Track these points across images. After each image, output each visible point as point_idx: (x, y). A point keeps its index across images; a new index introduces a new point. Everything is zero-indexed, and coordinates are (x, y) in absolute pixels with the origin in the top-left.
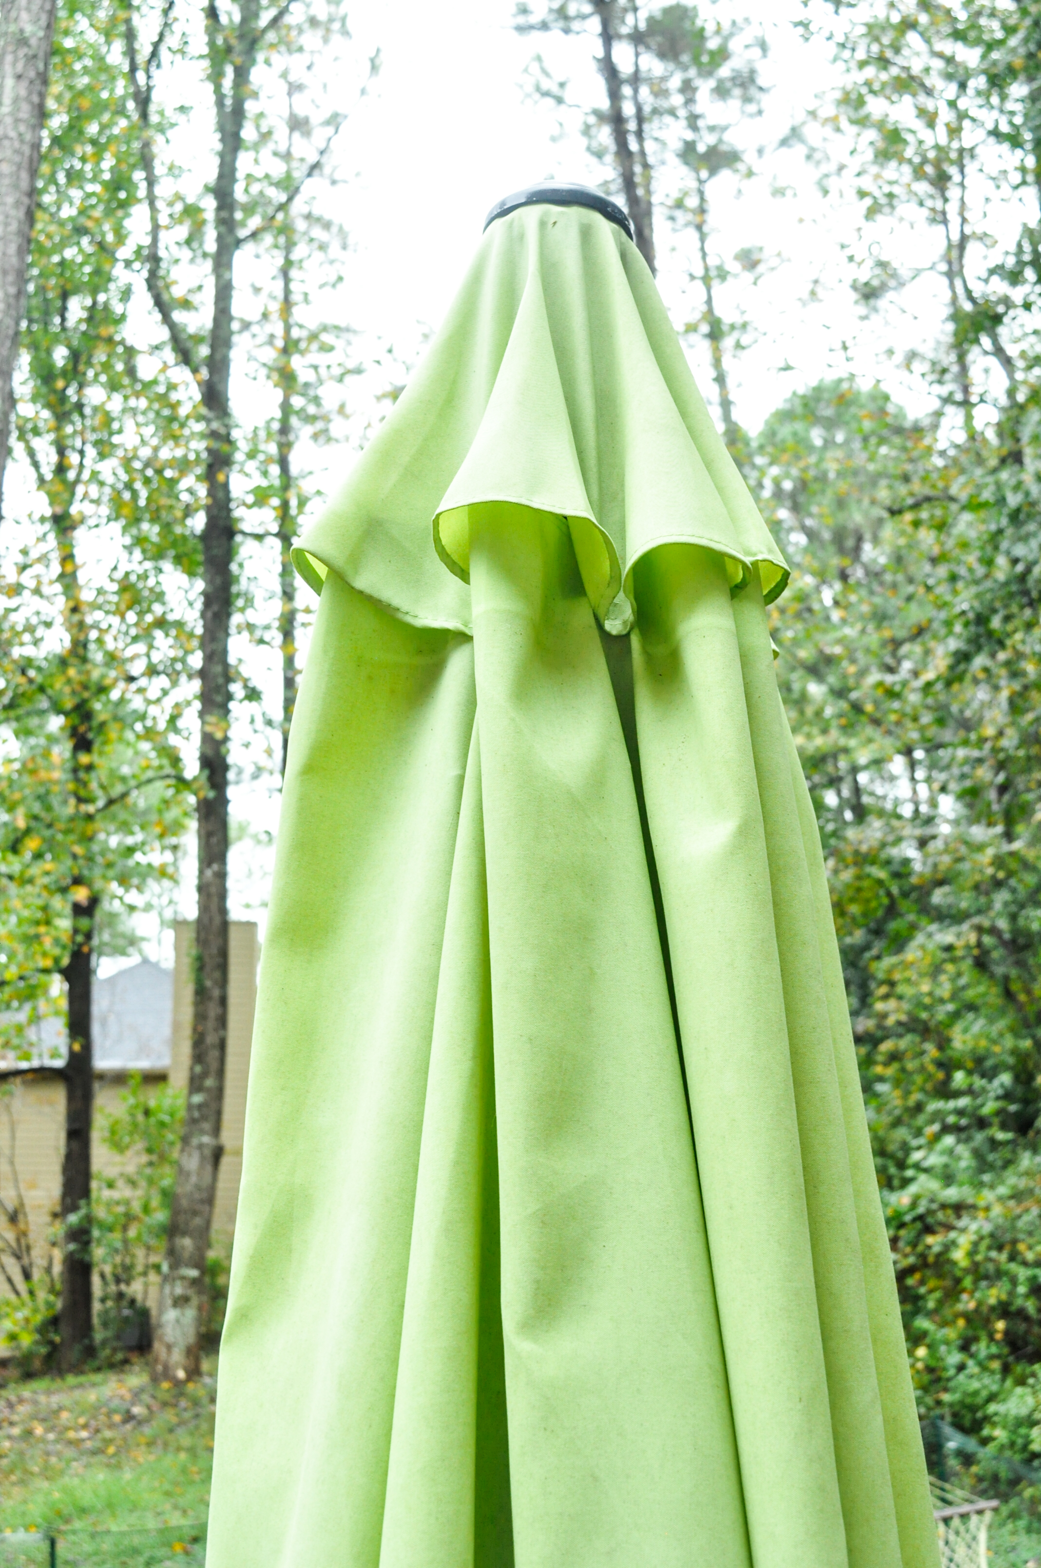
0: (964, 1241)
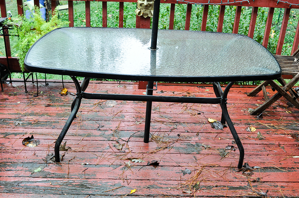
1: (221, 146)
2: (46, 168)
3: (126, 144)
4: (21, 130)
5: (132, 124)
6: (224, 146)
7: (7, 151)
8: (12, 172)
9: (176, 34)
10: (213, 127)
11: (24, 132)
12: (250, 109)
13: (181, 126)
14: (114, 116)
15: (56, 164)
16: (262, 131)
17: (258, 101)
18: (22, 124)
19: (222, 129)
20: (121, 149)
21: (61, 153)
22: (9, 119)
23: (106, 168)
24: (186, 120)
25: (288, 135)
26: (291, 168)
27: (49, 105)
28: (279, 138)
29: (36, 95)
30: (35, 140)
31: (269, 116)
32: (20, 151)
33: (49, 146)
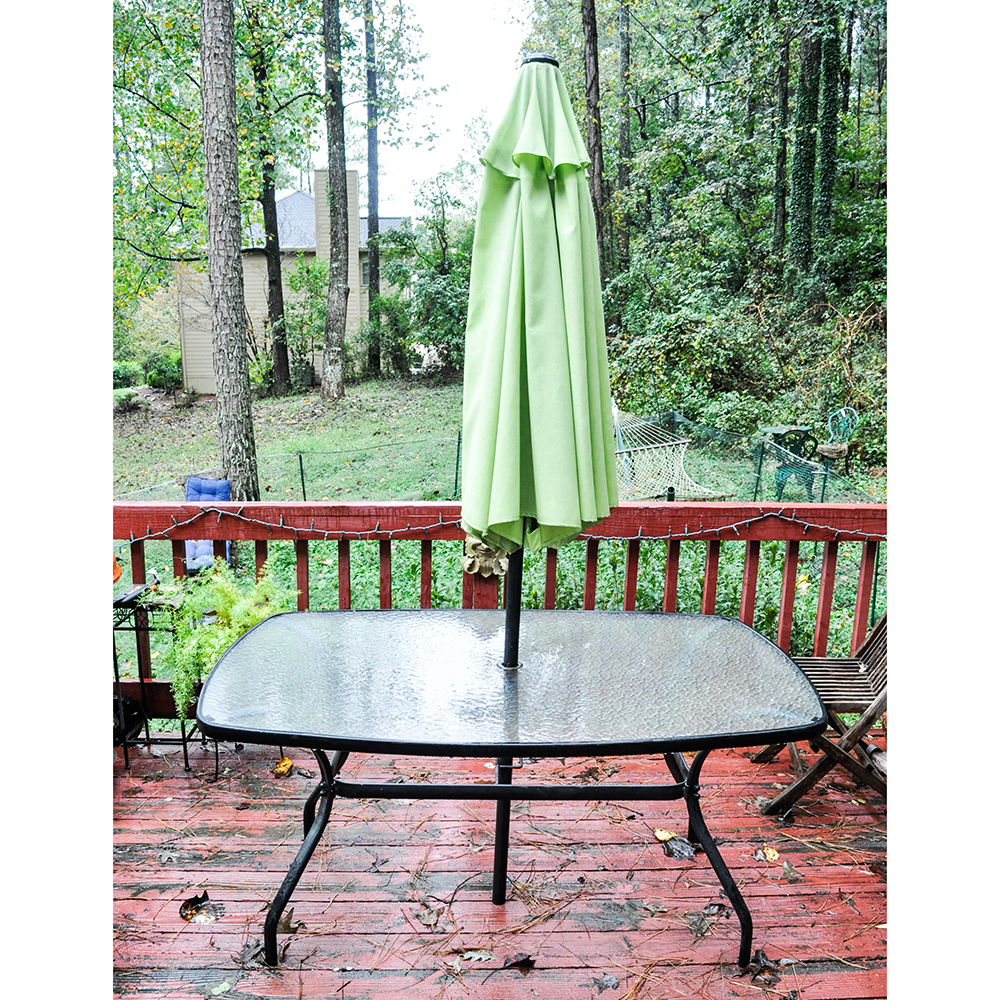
0: (698, 338)
1: (693, 904)
2: (243, 983)
3: (447, 908)
4: (174, 876)
5: (460, 851)
6: (699, 906)
7: (141, 935)
8: (155, 996)
9: (562, 622)
10: (670, 853)
11: (182, 882)
12: (760, 798)
13: (587, 855)
14: (413, 831)
15: (267, 972)
16: (795, 857)
17: (780, 775)
18: (178, 858)
19: (691, 859)
20: (435, 924)
21: (281, 938)
22: (144, 845)
23: (398, 978)
24: (599, 836)
25: (863, 867)
26: (876, 959)
27: (245, 806)
28: (838, 876)
29: (212, 778)
30: (212, 903)
31: (811, 815)
32: (175, 936)
33: (248, 921)
